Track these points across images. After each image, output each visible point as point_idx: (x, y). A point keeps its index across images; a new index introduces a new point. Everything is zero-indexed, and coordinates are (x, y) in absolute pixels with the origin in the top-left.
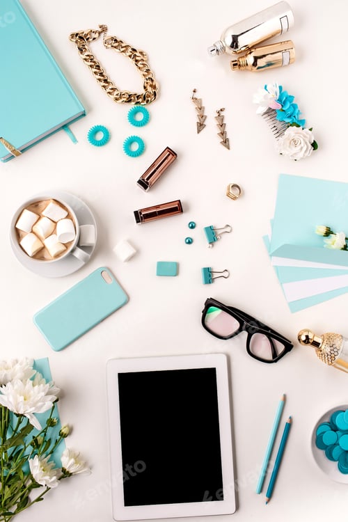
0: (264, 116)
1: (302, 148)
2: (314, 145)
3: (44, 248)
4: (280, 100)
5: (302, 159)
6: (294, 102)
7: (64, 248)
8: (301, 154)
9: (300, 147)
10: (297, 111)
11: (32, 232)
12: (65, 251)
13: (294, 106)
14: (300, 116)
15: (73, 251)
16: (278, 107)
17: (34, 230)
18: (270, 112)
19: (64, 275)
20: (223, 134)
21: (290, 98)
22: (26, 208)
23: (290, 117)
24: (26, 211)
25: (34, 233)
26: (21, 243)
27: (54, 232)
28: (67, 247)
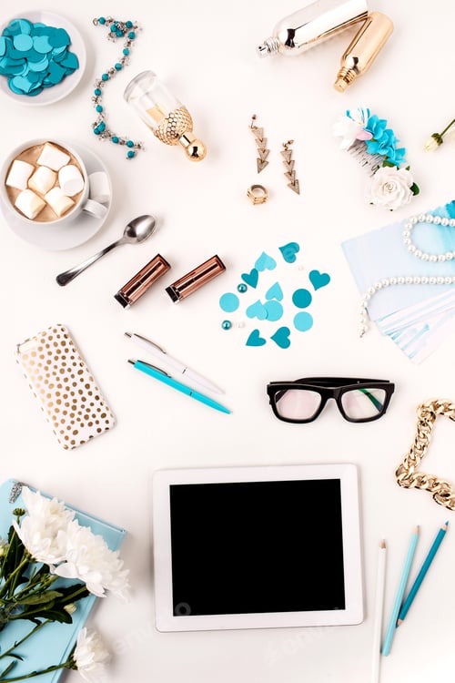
0: (351, 151)
1: (398, 195)
2: (415, 189)
3: (47, 206)
4: (369, 128)
5: (399, 208)
6: (387, 128)
7: (71, 202)
8: (398, 203)
9: (396, 193)
10: (393, 140)
11: (28, 188)
12: (73, 206)
13: (389, 133)
14: (397, 143)
15: (83, 205)
16: (367, 136)
17: (31, 184)
18: (359, 144)
19: (77, 244)
20: (290, 173)
21: (382, 123)
22: (16, 158)
23: (385, 147)
24: (17, 163)
25: (31, 189)
26: (16, 204)
27: (56, 184)
28: (74, 201)
